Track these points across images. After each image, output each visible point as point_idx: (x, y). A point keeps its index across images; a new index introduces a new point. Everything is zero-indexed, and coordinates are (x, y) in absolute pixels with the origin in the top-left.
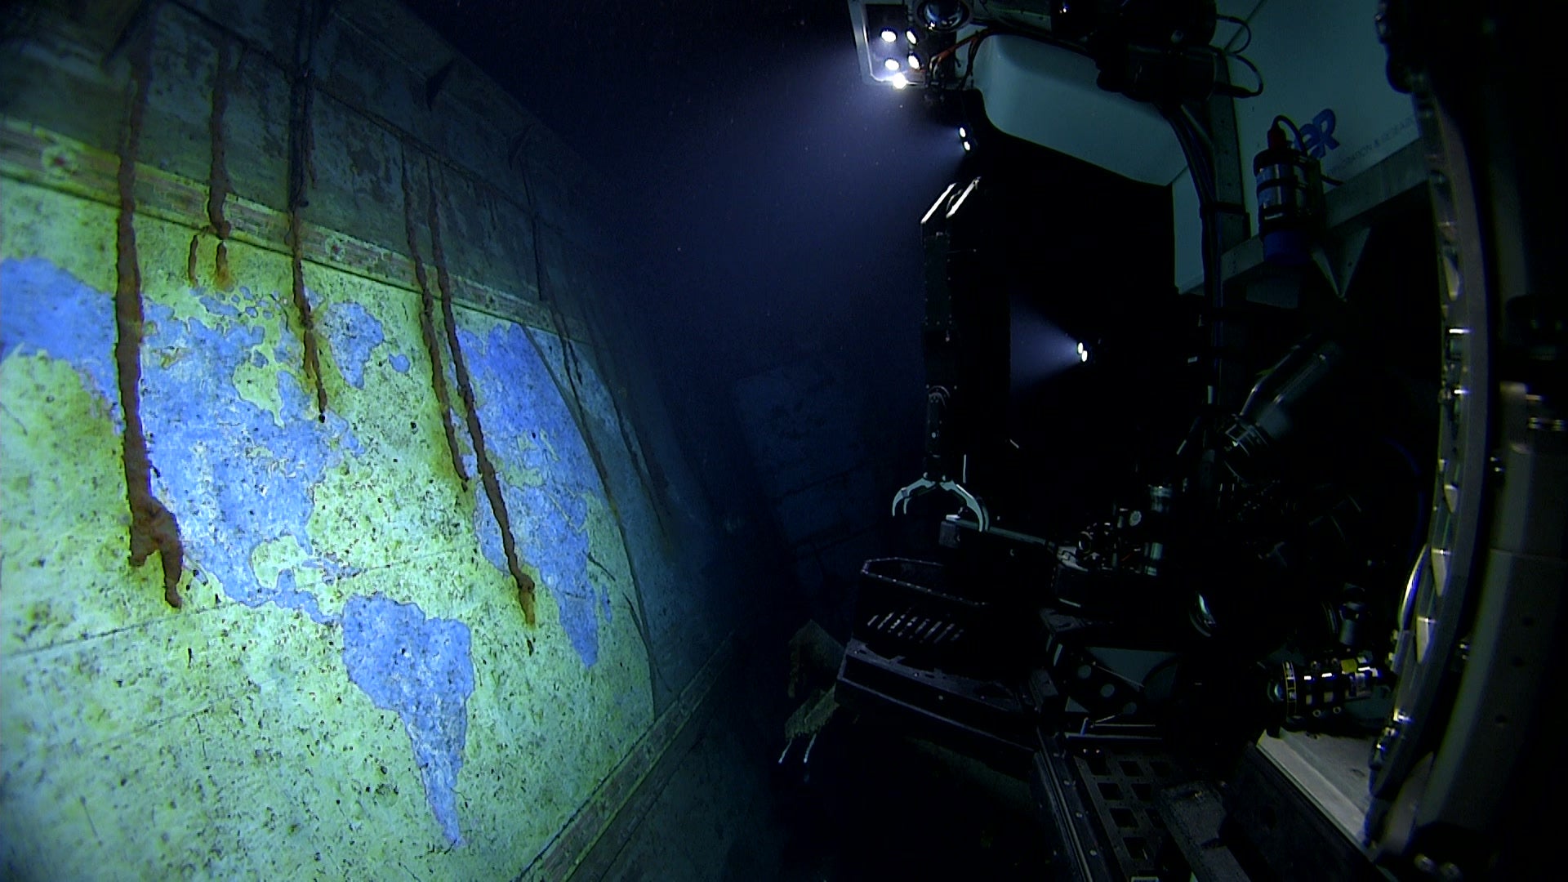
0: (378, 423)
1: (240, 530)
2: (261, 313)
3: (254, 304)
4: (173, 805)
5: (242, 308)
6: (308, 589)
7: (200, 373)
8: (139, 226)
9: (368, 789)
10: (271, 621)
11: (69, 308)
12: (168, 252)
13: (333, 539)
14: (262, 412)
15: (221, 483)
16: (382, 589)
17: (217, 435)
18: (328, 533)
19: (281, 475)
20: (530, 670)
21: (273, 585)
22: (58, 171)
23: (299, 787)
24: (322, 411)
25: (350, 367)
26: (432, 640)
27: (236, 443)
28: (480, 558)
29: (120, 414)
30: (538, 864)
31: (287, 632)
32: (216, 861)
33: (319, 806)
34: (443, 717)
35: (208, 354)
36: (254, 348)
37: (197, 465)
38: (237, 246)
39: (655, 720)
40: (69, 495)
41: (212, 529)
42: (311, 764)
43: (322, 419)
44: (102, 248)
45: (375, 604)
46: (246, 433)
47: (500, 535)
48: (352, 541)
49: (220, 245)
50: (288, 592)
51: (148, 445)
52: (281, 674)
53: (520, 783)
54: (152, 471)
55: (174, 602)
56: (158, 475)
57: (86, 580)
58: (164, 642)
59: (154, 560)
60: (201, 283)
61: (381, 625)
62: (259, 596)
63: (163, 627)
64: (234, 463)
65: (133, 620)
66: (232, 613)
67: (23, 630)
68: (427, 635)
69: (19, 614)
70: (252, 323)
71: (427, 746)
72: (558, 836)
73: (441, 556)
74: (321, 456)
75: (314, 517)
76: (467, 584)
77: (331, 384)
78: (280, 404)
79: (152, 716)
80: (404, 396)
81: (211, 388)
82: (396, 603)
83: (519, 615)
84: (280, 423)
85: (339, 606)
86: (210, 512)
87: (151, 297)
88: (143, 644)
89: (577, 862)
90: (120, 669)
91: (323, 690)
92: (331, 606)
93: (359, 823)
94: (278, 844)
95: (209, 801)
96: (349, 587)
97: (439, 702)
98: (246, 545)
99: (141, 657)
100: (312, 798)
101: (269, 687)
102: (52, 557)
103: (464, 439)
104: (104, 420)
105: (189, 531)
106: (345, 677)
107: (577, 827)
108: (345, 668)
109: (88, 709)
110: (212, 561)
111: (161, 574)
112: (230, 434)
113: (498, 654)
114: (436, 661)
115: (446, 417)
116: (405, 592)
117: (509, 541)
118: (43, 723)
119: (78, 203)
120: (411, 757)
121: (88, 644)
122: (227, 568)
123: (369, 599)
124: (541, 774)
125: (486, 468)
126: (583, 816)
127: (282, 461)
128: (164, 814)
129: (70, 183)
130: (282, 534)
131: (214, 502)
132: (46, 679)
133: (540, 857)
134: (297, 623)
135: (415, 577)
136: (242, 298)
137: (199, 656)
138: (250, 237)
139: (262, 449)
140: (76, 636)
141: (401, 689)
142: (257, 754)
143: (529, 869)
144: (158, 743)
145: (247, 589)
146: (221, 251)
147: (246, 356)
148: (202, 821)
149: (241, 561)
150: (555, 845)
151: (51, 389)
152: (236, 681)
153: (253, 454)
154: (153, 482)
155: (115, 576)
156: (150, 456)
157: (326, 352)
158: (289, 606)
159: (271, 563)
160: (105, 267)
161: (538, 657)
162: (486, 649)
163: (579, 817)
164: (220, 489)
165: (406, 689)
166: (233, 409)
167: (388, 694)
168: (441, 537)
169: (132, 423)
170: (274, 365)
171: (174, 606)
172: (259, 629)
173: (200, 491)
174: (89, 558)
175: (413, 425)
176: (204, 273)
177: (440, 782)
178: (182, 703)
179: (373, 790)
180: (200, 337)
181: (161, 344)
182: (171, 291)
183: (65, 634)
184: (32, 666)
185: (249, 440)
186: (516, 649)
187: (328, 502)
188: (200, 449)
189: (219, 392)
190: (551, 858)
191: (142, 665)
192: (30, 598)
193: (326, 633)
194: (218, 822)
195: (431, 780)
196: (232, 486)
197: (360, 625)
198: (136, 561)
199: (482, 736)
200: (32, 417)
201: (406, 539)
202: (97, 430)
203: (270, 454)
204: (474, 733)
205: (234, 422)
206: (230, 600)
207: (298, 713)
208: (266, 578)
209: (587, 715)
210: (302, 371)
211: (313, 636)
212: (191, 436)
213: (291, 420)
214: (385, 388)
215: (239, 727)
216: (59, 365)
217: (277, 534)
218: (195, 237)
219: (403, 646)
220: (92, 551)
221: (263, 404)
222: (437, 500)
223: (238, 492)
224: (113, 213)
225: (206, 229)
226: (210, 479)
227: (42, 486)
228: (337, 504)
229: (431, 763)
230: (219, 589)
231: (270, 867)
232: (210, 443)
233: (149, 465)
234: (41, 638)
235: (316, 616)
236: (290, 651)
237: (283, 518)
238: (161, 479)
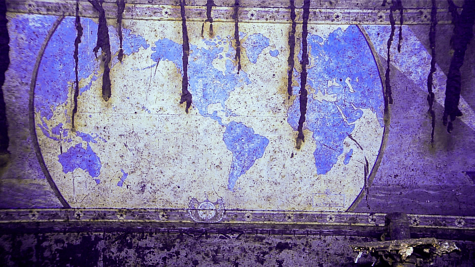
0: (259, 74)
1: (207, 100)
2: (223, 43)
3: (221, 41)
4: (173, 147)
5: (217, 42)
6: (221, 117)
7: (203, 62)
8: (188, 24)
9: (215, 164)
10: (208, 121)
11: (172, 49)
12: (196, 30)
13: (232, 105)
14: (219, 72)
15: (204, 89)
16: (243, 122)
17: (205, 77)
18: (231, 104)
19: (222, 88)
20: (288, 163)
21: (211, 113)
22: (166, 15)
23: (199, 156)
24: (239, 71)
25: (252, 57)
26: (253, 139)
27: (211, 79)
28: (286, 122)
29: (183, 72)
30: (251, 212)
31: (211, 125)
32: (175, 160)
33: (201, 162)
34: (246, 160)
35: (206, 57)
36: (220, 54)
37: (199, 84)
38: (216, 23)
39: (346, 212)
40: (170, 88)
41: (200, 99)
42: (204, 152)
43: (238, 73)
44: (179, 33)
45: (239, 125)
46: (213, 77)
47: (299, 117)
48: (238, 108)
49: (211, 25)
50: (215, 116)
51: (188, 79)
52: (206, 133)
53: (261, 189)
54: (188, 85)
55: (187, 111)
56: (190, 86)
57: (171, 104)
58: (182, 119)
59: (185, 103)
60: (205, 37)
61: (238, 130)
62: (207, 115)
63: (183, 116)
64: (209, 84)
65: (178, 113)
66: (200, 117)
67: (158, 111)
68: (253, 138)
69: (158, 108)
70: (220, 46)
71: (236, 164)
72: (263, 211)
73: (268, 118)
74: (235, 84)
75: (228, 100)
76: (275, 128)
77: (243, 63)
78: (225, 69)
79: (175, 131)
80: (273, 65)
81: (206, 66)
82: (246, 126)
83: (294, 144)
84: (224, 74)
85: (228, 122)
86: (200, 95)
87: (192, 44)
88: (178, 118)
89: (265, 222)
90: (172, 122)
91: (215, 139)
92: (225, 122)
93: (208, 170)
94: (188, 164)
95: (180, 150)
96: (232, 119)
97: (247, 156)
98: (207, 103)
99: (177, 120)
100: (200, 159)
101: (202, 134)
102: (165, 99)
103: (296, 81)
104: (179, 74)
105: (194, 98)
106: (222, 139)
107: (273, 214)
108: (223, 137)
109: (165, 126)
110: (198, 105)
111: (186, 106)
112: (209, 77)
113: (276, 152)
114: (251, 145)
115: (290, 73)
116: (251, 124)
117: (302, 119)
118: (157, 126)
119: (173, 22)
120: (230, 164)
121: (168, 116)
122: (201, 108)
123: (238, 123)
124: (270, 192)
125: (303, 93)
126: (278, 213)
127: (222, 84)
128: (170, 148)
129: (169, 18)
130: (218, 102)
131: (202, 92)
132: (159, 119)
133: (253, 211)
134: (214, 123)
135: (255, 121)
136: (217, 39)
137: (189, 123)
138: (220, 20)
139: (217, 81)
140: (167, 114)
141: (236, 148)
142: (193, 146)
143: (246, 210)
144: (175, 136)
145: (204, 113)
146: (211, 26)
147: (217, 56)
148: (177, 152)
149: (205, 106)
150: (261, 212)
151: (168, 67)
152: (195, 130)
153: (214, 82)
154: (188, 87)
155: (177, 105)
156: (188, 82)
157: (244, 52)
158: (214, 119)
159: (213, 108)
160: (180, 38)
161: (294, 160)
162: (273, 149)
163: (277, 212)
164: (204, 90)
165: (238, 148)
166: (211, 71)
167: (232, 147)
168: (271, 112)
169: (185, 74)
170: (225, 58)
171: (186, 112)
172: (204, 122)
173: (199, 90)
174: (172, 101)
175: (274, 75)
176: (206, 35)
177: (235, 174)
178: (182, 131)
179: (216, 165)
180: (204, 52)
181: (194, 55)
182: (197, 41)
183: (164, 113)
184: (158, 117)
185: (214, 79)
186: (285, 154)
187: (234, 96)
188: (201, 81)
189: (208, 67)
190: (257, 214)
191: (177, 122)
192: (160, 106)
193: (221, 127)
194: (179, 154)
195: (233, 172)
196: (207, 89)
197: (232, 129)
198: (181, 103)
199: (256, 170)
200: (165, 73)
201: (257, 110)
202: (177, 76)
203: (219, 82)
204: (254, 168)
205: (211, 74)
206: (200, 114)
207: (206, 142)
208: (210, 111)
209: (305, 188)
210: (234, 59)
211: (217, 127)
212: (199, 77)
213: (228, 73)
214: (265, 63)
215: (192, 139)
216: (170, 62)
217: (216, 102)
218: (203, 24)
219: (243, 138)
220: (173, 99)
221: (220, 69)
222: (274, 100)
223: (208, 91)
224: (181, 22)
225: (206, 21)
226: (202, 88)
227: (165, 86)
228: (236, 97)
229: (235, 168)
230: (198, 111)
231: (185, 167)
232: (203, 79)
233: (188, 83)
234: (160, 113)
235: (220, 122)
236: (210, 128)
237: (219, 99)
238: (190, 87)
